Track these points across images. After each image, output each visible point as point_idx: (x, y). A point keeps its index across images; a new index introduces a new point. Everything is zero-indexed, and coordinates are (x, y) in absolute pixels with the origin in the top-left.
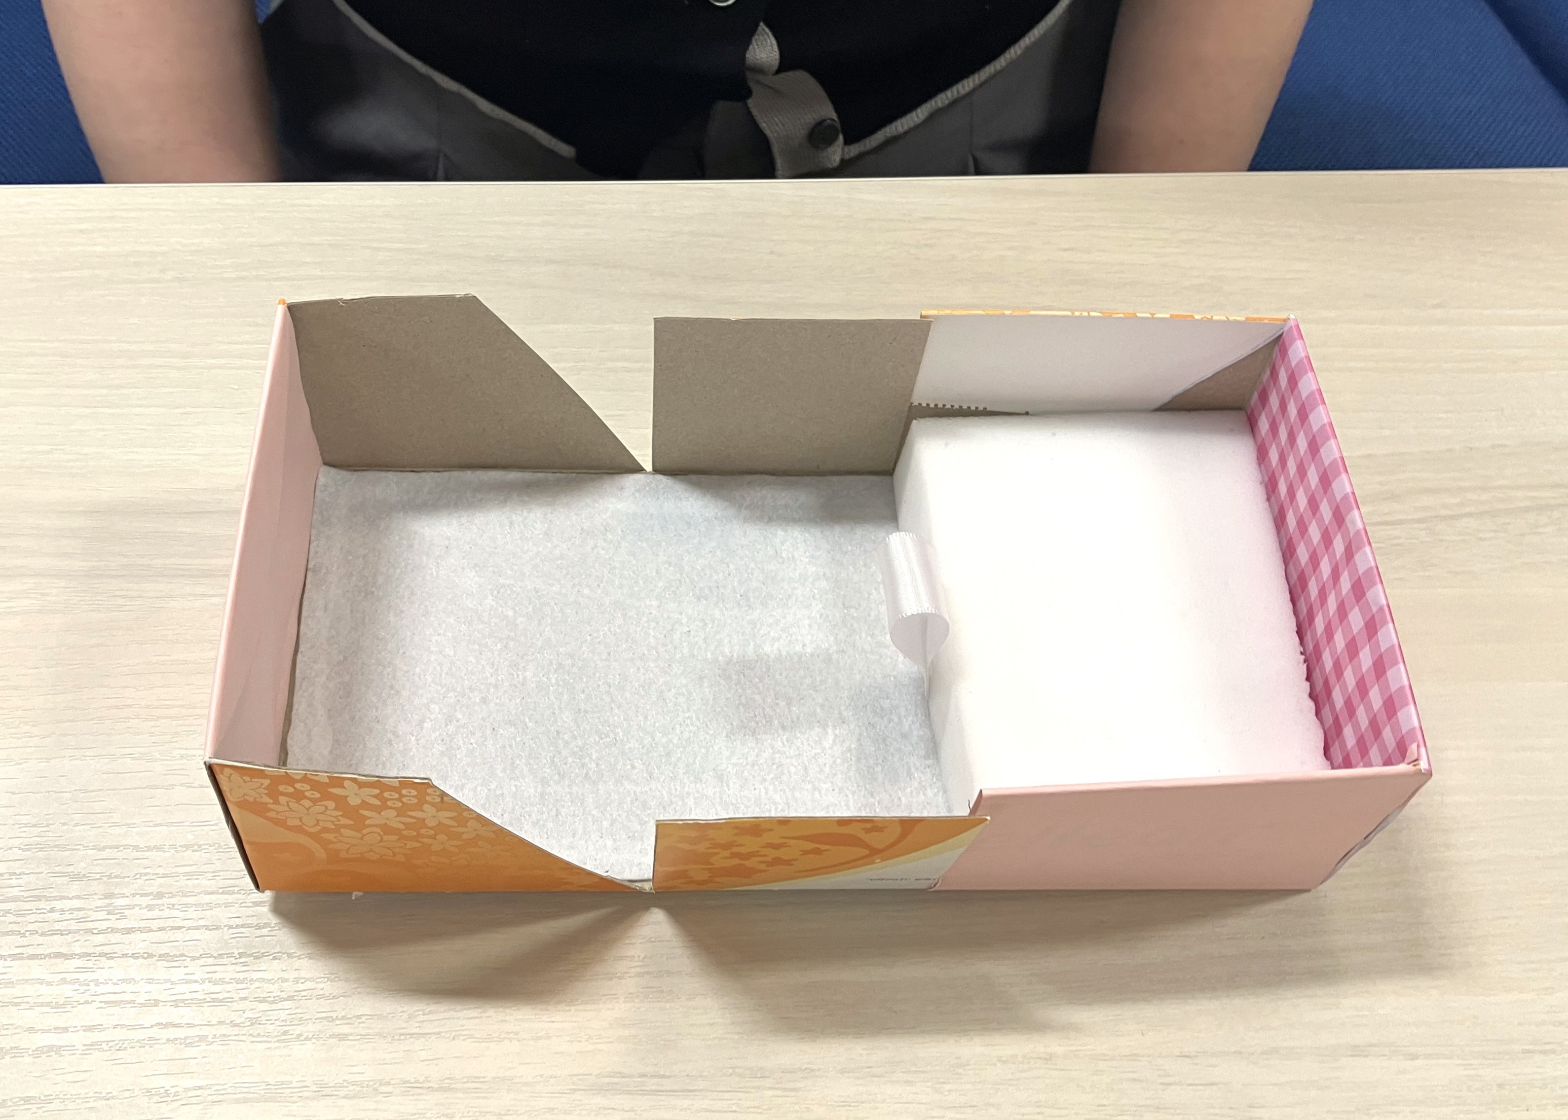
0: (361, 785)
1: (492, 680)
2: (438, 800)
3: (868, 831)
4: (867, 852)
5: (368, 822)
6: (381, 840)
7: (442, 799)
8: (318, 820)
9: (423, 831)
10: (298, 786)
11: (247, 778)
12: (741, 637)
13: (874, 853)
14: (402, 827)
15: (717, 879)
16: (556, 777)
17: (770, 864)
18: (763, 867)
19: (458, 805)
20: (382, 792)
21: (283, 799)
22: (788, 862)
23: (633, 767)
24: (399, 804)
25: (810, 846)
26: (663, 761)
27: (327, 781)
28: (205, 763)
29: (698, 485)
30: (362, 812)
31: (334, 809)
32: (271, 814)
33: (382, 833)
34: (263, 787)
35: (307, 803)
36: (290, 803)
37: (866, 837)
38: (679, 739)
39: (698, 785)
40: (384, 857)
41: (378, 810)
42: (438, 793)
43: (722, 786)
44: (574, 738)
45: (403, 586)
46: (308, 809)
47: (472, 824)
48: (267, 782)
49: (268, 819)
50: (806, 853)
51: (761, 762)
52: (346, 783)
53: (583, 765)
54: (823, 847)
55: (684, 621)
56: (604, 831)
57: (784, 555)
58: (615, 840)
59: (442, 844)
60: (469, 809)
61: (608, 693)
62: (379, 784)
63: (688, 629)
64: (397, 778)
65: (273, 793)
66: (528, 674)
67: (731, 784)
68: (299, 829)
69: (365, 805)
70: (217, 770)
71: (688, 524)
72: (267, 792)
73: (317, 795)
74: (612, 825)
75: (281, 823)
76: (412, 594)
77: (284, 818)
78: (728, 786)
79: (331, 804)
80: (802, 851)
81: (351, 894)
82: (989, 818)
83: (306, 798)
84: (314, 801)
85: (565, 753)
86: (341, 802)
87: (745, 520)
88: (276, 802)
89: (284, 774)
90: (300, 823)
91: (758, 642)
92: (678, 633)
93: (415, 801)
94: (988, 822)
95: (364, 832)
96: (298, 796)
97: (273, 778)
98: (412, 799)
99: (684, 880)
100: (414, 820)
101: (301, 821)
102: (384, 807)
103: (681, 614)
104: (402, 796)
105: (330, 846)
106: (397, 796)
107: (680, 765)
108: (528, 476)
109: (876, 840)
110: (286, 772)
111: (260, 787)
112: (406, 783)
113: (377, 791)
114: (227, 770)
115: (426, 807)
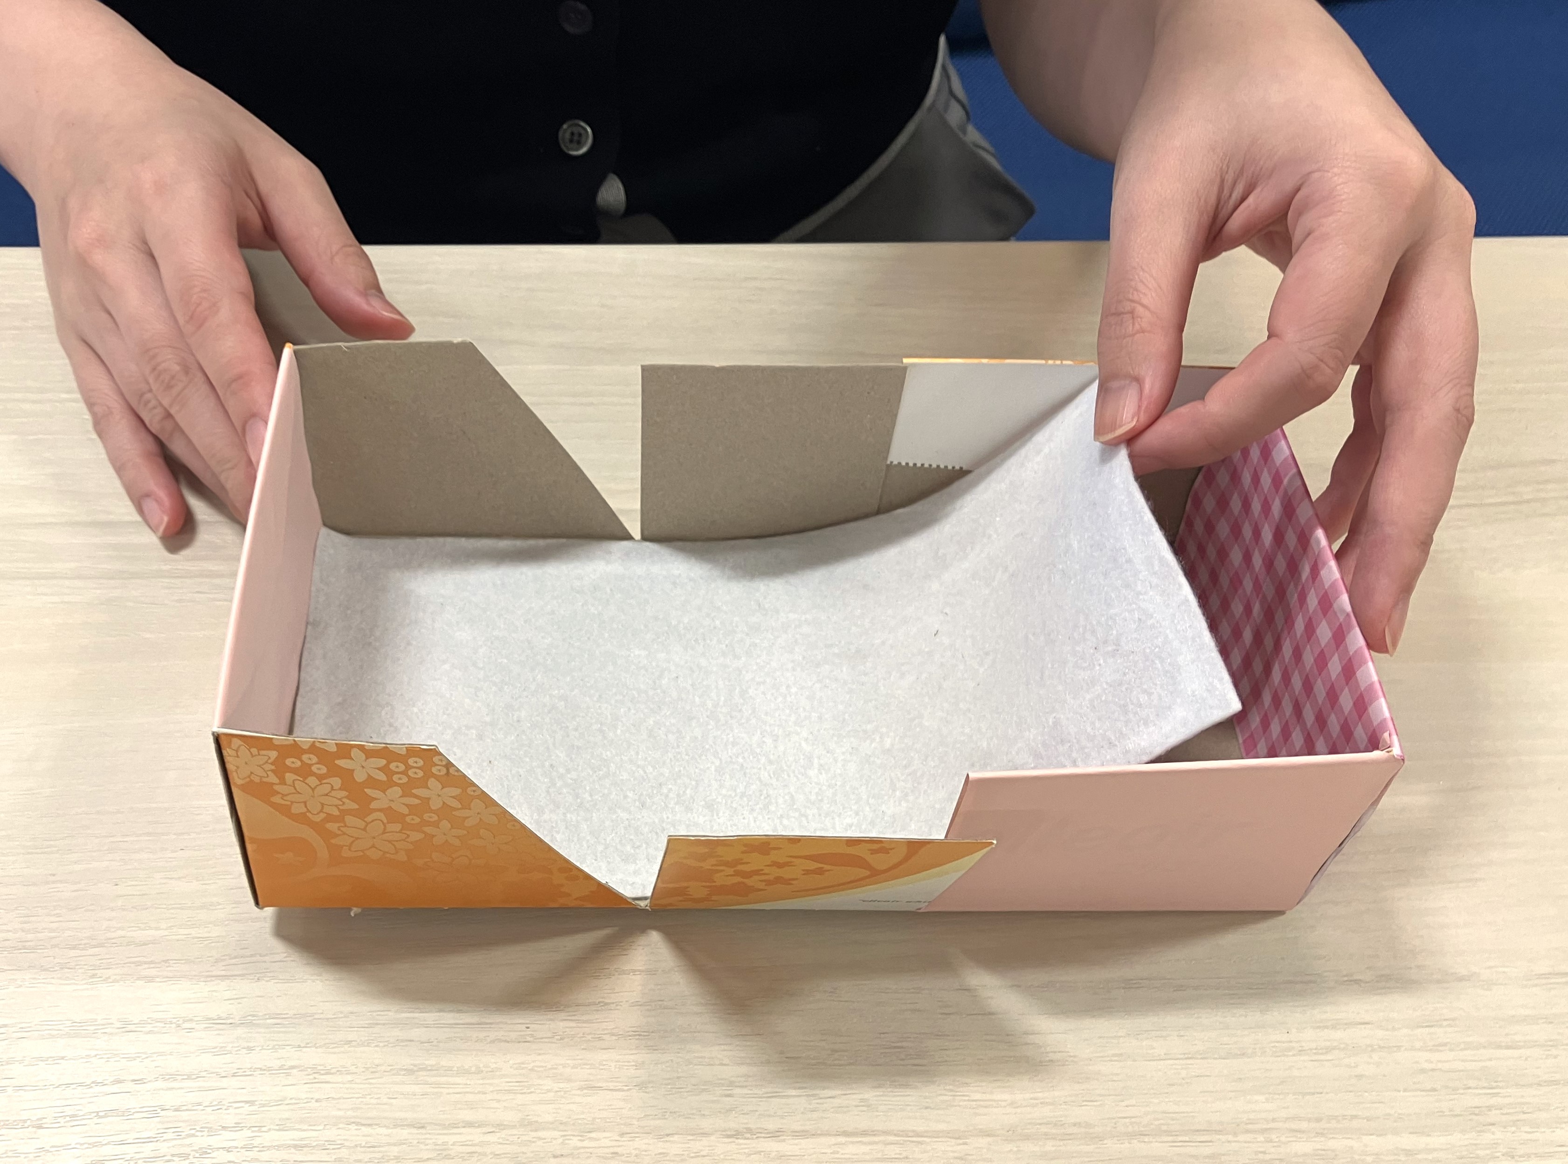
0: (370, 753)
1: (488, 719)
2: (444, 771)
3: (873, 852)
4: (868, 873)
5: (373, 805)
6: (384, 832)
7: (448, 770)
8: (323, 805)
9: (426, 816)
10: (305, 757)
11: (254, 751)
12: (727, 683)
13: (875, 875)
14: (406, 811)
15: (714, 898)
16: (551, 806)
17: (769, 883)
18: (762, 886)
19: (464, 782)
20: (389, 763)
21: (289, 777)
22: (788, 882)
23: (626, 797)
24: (405, 780)
25: (814, 865)
26: (655, 792)
27: (334, 749)
28: (213, 734)
29: (682, 550)
30: (368, 791)
31: (340, 789)
32: (277, 799)
33: (385, 821)
34: (270, 761)
35: (313, 781)
36: (296, 782)
37: (869, 858)
38: (670, 772)
39: (689, 815)
40: (388, 855)
41: (382, 787)
42: (444, 763)
43: (713, 816)
44: (568, 771)
45: (399, 637)
46: (313, 790)
47: (476, 805)
48: (274, 754)
49: (273, 805)
50: (807, 872)
51: (751, 793)
52: (355, 753)
53: (577, 796)
54: (826, 867)
55: (673, 668)
56: (599, 855)
57: (767, 606)
58: (609, 863)
59: (445, 834)
60: (473, 784)
61: (601, 731)
62: (386, 753)
63: (675, 675)
64: (405, 744)
65: (280, 769)
66: (523, 714)
67: (721, 814)
68: (302, 819)
69: (371, 782)
70: (223, 743)
71: (674, 583)
72: (273, 767)
73: (324, 770)
74: (606, 848)
75: (285, 810)
76: (409, 644)
77: (289, 803)
78: (717, 815)
79: (336, 782)
80: (803, 870)
81: (350, 910)
82: (995, 842)
83: (313, 774)
84: (320, 778)
85: (559, 784)
86: (347, 775)
87: (729, 578)
88: (283, 782)
89: (293, 742)
90: (305, 810)
91: (744, 687)
92: (666, 679)
93: (420, 774)
94: (994, 846)
95: (369, 819)
96: (305, 772)
97: (281, 749)
98: (417, 771)
99: (680, 898)
100: (417, 801)
101: (306, 807)
102: (391, 784)
103: (669, 662)
104: (408, 767)
105: (333, 841)
106: (402, 767)
107: (671, 795)
108: (519, 543)
109: (879, 862)
110: (294, 740)
111: (266, 762)
112: (414, 751)
113: (383, 762)
114: (235, 740)
115: (432, 782)
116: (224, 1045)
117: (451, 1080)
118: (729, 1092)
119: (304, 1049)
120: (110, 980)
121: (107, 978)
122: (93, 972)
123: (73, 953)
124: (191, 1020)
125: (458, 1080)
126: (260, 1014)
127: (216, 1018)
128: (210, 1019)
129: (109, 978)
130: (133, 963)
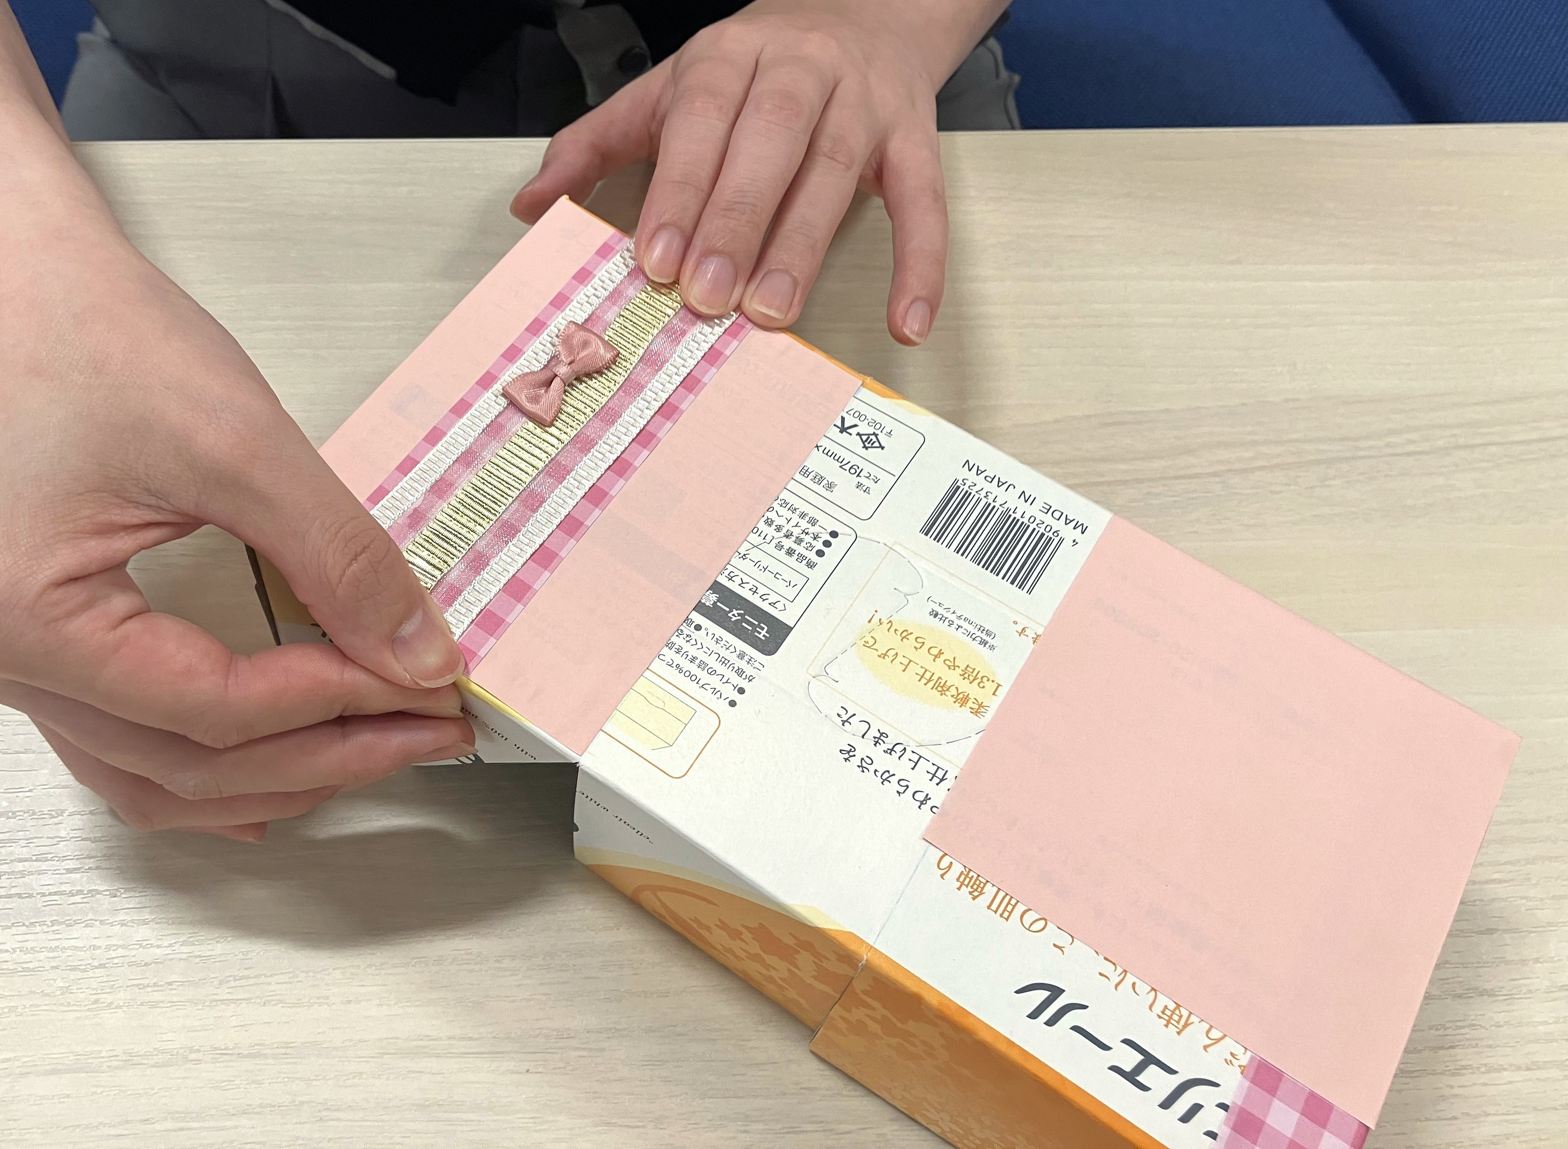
116: (233, 1079)
117: (465, 1116)
118: (746, 1128)
119: (314, 1083)
120: (113, 1006)
121: (109, 1004)
122: (96, 997)
123: (73, 975)
124: (198, 1051)
125: (472, 1116)
126: (267, 1042)
127: (223, 1047)
128: (216, 1049)
129: (112, 1003)
130: (137, 985)
